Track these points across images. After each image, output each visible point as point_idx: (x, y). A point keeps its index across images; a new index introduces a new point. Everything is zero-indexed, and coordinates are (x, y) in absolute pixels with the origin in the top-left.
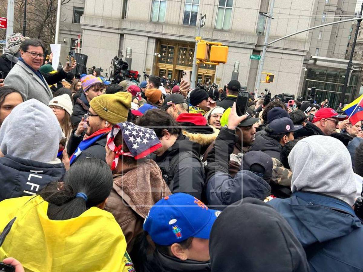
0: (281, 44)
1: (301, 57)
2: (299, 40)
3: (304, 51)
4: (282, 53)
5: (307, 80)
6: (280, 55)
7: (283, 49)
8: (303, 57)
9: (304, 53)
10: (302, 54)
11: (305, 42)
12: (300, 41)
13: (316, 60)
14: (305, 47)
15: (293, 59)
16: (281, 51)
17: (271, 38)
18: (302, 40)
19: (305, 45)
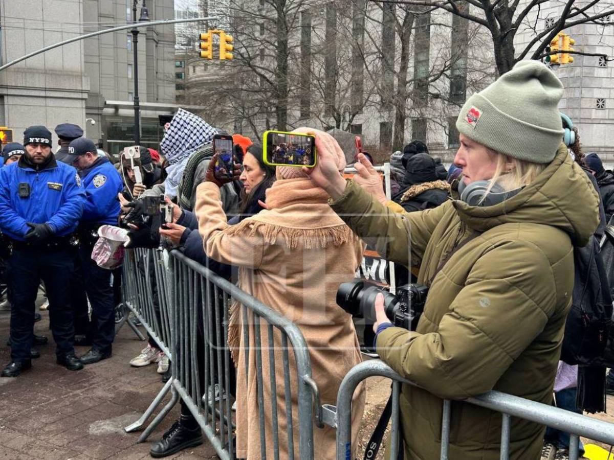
0: (39, 82)
1: (80, 101)
2: (70, 73)
3: (82, 92)
4: (46, 97)
5: (108, 141)
6: (41, 102)
7: (46, 90)
8: (84, 102)
9: (84, 94)
10: (80, 97)
11: (81, 76)
12: (72, 76)
13: (116, 107)
14: (84, 85)
15: (66, 106)
16: (43, 94)
17: (18, 71)
18: (75, 74)
19: (82, 81)
